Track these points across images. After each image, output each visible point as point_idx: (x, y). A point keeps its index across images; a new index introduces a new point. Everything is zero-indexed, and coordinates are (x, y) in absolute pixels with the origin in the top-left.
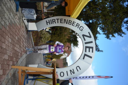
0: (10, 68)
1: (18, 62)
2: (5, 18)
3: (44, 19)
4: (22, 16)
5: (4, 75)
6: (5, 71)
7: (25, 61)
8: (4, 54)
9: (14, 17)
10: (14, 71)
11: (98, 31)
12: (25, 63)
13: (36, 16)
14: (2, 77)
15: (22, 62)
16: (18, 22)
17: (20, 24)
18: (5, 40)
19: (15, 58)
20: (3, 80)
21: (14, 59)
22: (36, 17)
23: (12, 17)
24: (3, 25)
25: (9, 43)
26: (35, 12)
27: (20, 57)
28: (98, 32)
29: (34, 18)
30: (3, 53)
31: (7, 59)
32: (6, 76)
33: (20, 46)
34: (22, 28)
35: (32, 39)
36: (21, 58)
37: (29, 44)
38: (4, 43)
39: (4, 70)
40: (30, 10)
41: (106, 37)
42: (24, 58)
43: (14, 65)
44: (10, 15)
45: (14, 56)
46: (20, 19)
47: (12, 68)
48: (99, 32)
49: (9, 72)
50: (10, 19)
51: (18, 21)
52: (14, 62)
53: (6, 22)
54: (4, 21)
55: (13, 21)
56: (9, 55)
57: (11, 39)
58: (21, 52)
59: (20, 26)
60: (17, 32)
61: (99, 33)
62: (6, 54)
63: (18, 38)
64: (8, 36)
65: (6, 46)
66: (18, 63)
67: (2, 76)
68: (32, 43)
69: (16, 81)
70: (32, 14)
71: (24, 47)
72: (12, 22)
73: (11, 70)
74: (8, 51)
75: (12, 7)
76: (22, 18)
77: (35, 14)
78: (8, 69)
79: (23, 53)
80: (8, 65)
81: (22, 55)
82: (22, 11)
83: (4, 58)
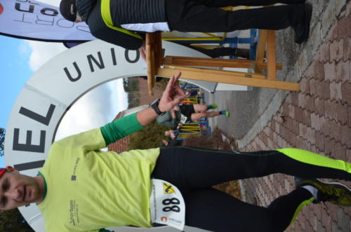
0: (305, 86)
1: (283, 103)
5: (320, 62)
6: (318, 76)
7: (260, 105)
8: (322, 133)
10: (292, 72)
12: (261, 98)
14: (325, 57)
15: (271, 100)
19: (291, 117)
20: (322, 47)
21: (292, 114)
27: (275, 118)
30: (326, 137)
31: (313, 115)
32: (316, 58)
36: (273, 116)
39: (323, 79)
42: (264, 114)
43: (291, 92)
45: (295, 123)
47: (299, 82)
49: (306, 69)
52: (293, 104)
56: (309, 129)
58: (275, 135)
62: (316, 131)
63: (283, 187)
66: (281, 100)
67: (325, 60)
69: (285, 38)
73: (301, 78)
74: (313, 141)
78: (309, 81)
79: (267, 131)
80: (309, 94)
81: (269, 124)
83: (323, 120)
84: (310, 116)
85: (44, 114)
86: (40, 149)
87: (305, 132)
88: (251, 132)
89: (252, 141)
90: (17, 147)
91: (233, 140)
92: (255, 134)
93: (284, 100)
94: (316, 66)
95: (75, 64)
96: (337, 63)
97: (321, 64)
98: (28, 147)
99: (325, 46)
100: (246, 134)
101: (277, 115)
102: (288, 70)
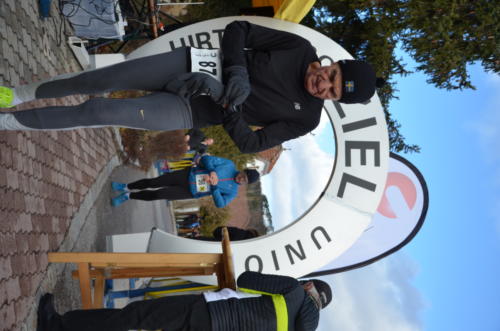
0: (42, 263)
1: (67, 231)
2: (6, 60)
3: (159, 36)
4: (63, 29)
5: (26, 296)
6: (27, 278)
7: (95, 219)
8: (17, 212)
9: (35, 46)
10: (59, 272)
11: (397, 59)
13: (126, 24)
14: (20, 305)
15: (81, 230)
16: (50, 62)
17: (60, 67)
18: (14, 155)
19: (56, 217)
20: (25, 315)
22: (126, 28)
23: (30, 49)
25: (30, 161)
26: (118, 8)
27: (75, 209)
28: (396, 63)
29: (116, 33)
30: (12, 210)
31: (29, 229)
33: (70, 164)
36: (78, 211)
37: (100, 145)
38: (12, 167)
39: (21, 277)
41: (434, 81)
42: (89, 208)
43: (56, 250)
44: (21, 40)
45: (51, 213)
46: (59, 45)
47: (50, 264)
48: (401, 63)
49: (41, 282)
50: (21, 59)
51: (52, 58)
52: (55, 234)
53: (8, 78)
55: (33, 64)
56: (33, 210)
57: (33, 142)
58: (74, 189)
61: (402, 71)
62: (24, 211)
64: (24, 135)
65: (20, 178)
66: (70, 234)
67: (20, 301)
68: (113, 135)
70: (105, 16)
71: (84, 162)
72: (31, 70)
73: (47, 269)
74: (28, 198)
75: (25, 5)
76: (67, 39)
77: (120, 18)
78: (38, 268)
79: (83, 190)
80: (36, 253)
81: (82, 198)
82: (61, 10)
83: (17, 229)
84: (34, 227)
85: (349, 186)
86: (350, 145)
87: (38, 206)
88: (104, 181)
89: (101, 171)
91: (126, 162)
92: (98, 181)
93: (66, 236)
94: (30, 290)
95: (319, 247)
96: (6, 303)
97: (24, 295)
98: (363, 146)
99: (21, 318)
100: (110, 177)
101: (73, 214)
102: (63, 274)
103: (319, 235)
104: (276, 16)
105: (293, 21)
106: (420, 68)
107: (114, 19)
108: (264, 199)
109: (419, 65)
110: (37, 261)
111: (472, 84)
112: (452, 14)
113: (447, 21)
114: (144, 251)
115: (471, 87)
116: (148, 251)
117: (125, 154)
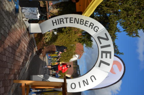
1: (20, 74)
2: (5, 25)
3: (49, 19)
4: (22, 16)
10: (16, 86)
15: (24, 73)
16: (18, 25)
17: (20, 27)
18: (5, 51)
21: (16, 71)
22: (40, 16)
23: (12, 22)
24: (3, 33)
25: (10, 53)
26: (38, 11)
27: (22, 67)
29: (37, 18)
30: (4, 67)
31: (8, 73)
32: (8, 93)
33: (21, 54)
34: (23, 31)
35: (35, 42)
37: (31, 49)
38: (4, 55)
39: (5, 87)
40: (32, 9)
41: (128, 34)
43: (16, 79)
44: (9, 19)
45: (15, 68)
46: (20, 21)
47: (14, 83)
49: (11, 88)
50: (9, 24)
52: (16, 75)
54: (3, 29)
56: (10, 67)
57: (11, 48)
58: (22, 61)
59: (21, 30)
60: (17, 38)
62: (7, 68)
64: (9, 46)
65: (6, 58)
70: (34, 13)
72: (12, 27)
73: (13, 85)
74: (8, 64)
76: (23, 19)
77: (38, 13)
78: (10, 85)
80: (10, 80)
81: (24, 64)
82: (22, 11)
83: (5, 73)
84: (10, 72)
85: (102, 64)
90: (110, 53)
95: (93, 81)
97: (5, 92)
98: (107, 53)
100: (33, 58)
101: (21, 69)
102: (17, 86)
103: (93, 78)
104: (83, 14)
105: (87, 16)
106: (124, 31)
107: (36, 14)
108: (78, 66)
109: (124, 30)
110: (10, 82)
111: (139, 36)
112: (134, 16)
113: (132, 18)
114: (42, 80)
115: (139, 37)
116: (43, 81)
117: (38, 52)
